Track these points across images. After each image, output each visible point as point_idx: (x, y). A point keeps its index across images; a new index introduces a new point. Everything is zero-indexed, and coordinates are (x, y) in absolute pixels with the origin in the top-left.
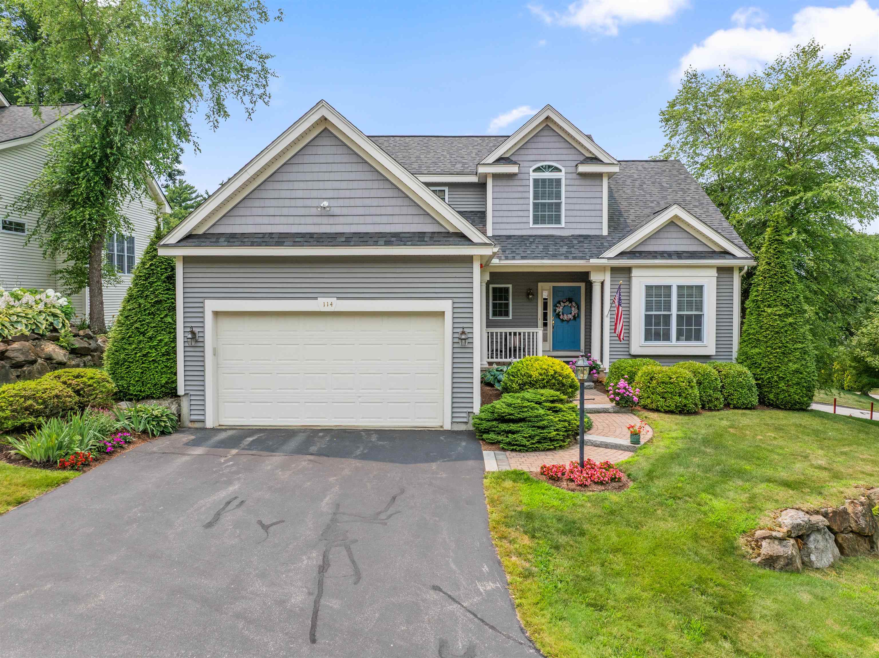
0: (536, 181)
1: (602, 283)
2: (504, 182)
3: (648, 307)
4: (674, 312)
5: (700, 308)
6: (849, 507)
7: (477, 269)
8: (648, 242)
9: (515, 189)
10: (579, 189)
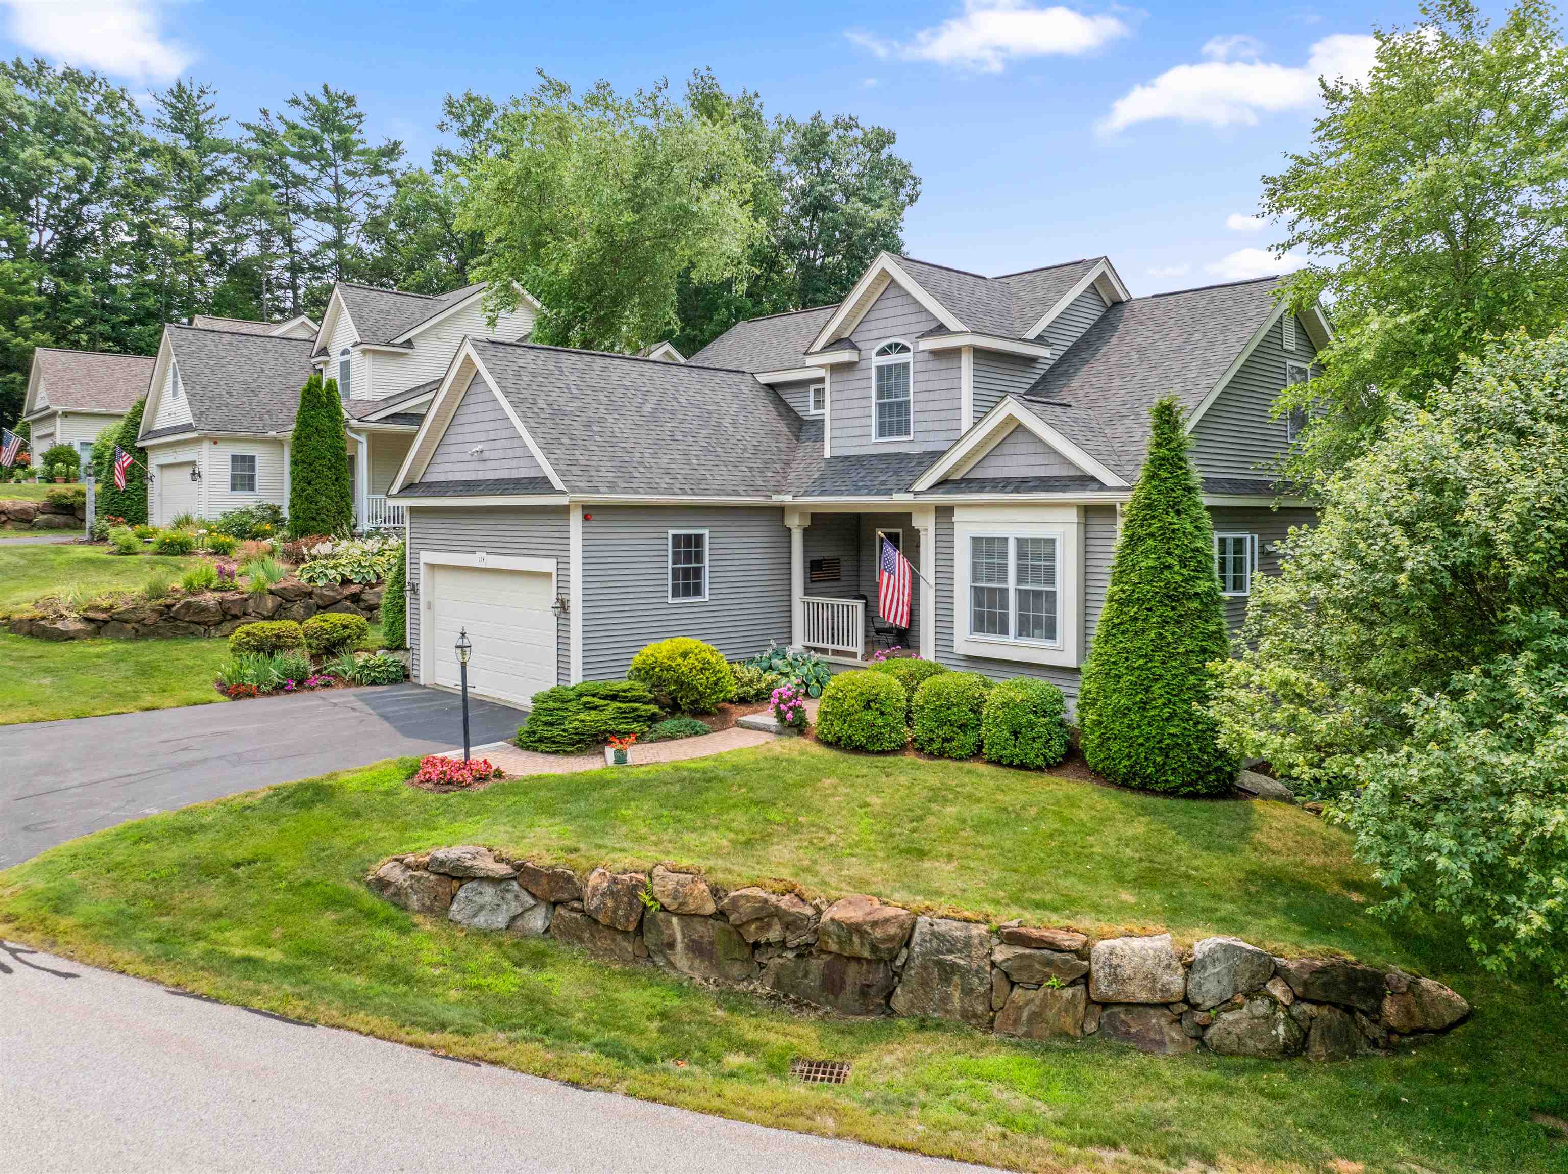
0: (880, 369)
2: (845, 376)
3: (975, 578)
4: (1012, 584)
5: (1051, 580)
6: (593, 879)
7: (576, 521)
8: (986, 463)
9: (856, 384)
10: (932, 376)
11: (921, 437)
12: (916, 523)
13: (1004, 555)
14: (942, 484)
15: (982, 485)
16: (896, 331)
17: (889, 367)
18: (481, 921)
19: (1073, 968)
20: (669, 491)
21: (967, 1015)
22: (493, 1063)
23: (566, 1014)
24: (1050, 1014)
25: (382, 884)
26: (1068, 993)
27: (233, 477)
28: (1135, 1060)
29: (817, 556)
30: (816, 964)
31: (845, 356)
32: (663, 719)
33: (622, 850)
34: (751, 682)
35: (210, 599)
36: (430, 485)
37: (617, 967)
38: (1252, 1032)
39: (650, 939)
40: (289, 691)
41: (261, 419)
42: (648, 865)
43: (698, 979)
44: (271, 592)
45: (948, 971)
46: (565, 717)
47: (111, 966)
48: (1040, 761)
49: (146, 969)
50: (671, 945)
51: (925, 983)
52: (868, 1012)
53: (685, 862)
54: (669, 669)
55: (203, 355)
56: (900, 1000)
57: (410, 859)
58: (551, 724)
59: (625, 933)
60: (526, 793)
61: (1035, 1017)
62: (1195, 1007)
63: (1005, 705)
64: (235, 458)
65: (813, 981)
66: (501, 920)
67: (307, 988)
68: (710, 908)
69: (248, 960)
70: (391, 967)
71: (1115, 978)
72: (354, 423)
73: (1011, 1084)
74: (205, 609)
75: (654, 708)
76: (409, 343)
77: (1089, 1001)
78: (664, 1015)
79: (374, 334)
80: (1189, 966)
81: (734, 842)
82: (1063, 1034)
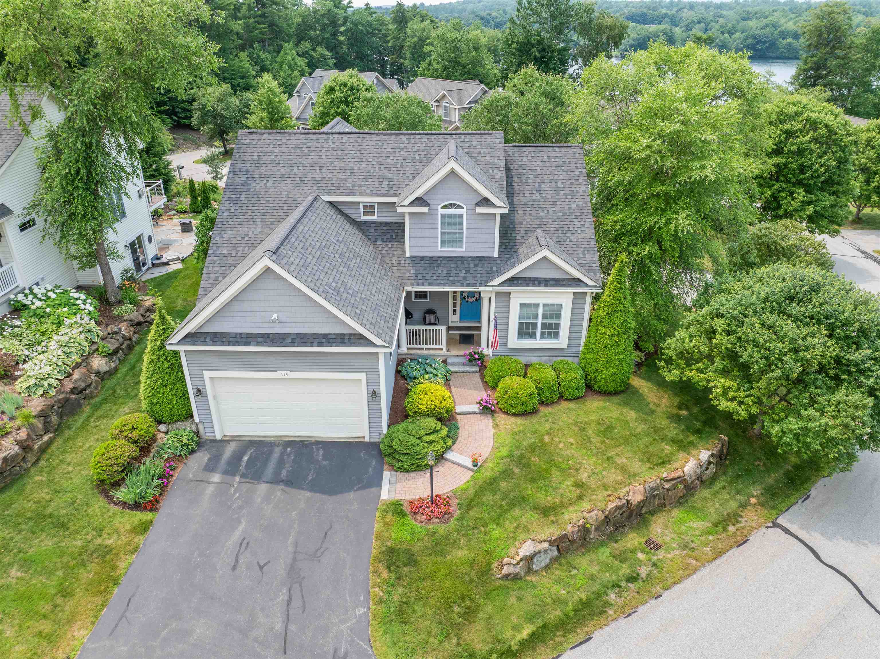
0: (443, 215)
1: (490, 299)
2: (418, 220)
3: (521, 319)
4: (540, 321)
5: (558, 318)
6: (570, 529)
9: (427, 222)
10: (477, 222)
11: (470, 249)
13: (537, 310)
16: (453, 197)
17: (450, 215)
19: (682, 481)
21: (659, 505)
24: (679, 494)
26: (681, 487)
30: (625, 514)
31: (420, 209)
39: (587, 536)
40: (167, 486)
43: (598, 538)
44: (36, 417)
45: (654, 497)
50: (591, 533)
51: (650, 503)
52: (636, 518)
56: (644, 510)
57: (513, 561)
62: (702, 475)
65: (624, 519)
66: (548, 560)
68: (603, 517)
71: (689, 477)
77: (686, 486)
80: (702, 465)
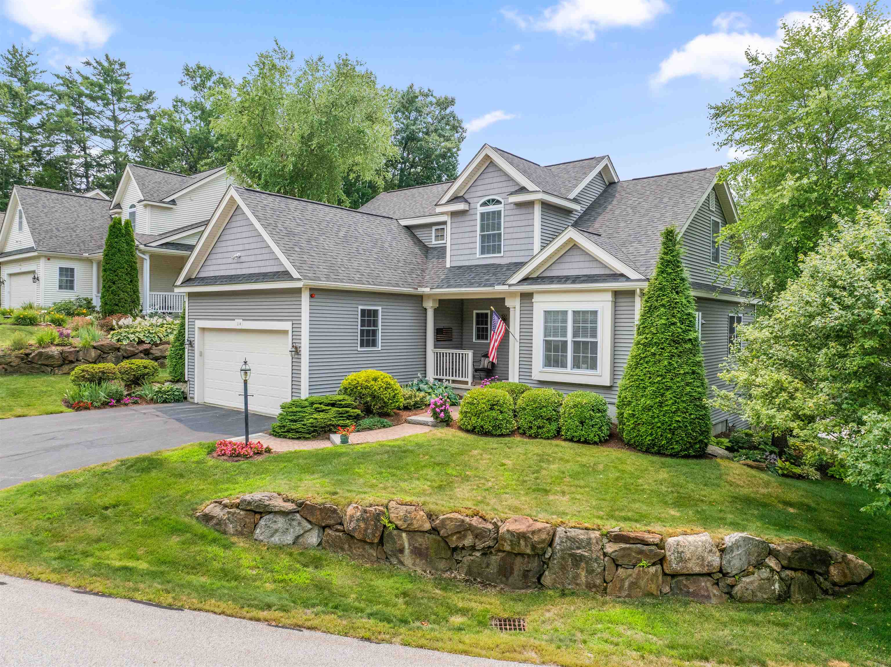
0: (482, 214)
2: (460, 219)
3: (546, 334)
5: (594, 334)
6: (350, 511)
7: (305, 298)
8: (553, 267)
9: (467, 224)
10: (516, 218)
11: (508, 254)
12: (508, 303)
13: (565, 321)
14: (526, 280)
15: (551, 280)
16: (492, 192)
17: (488, 213)
18: (276, 539)
19: (656, 554)
20: (360, 282)
21: (590, 586)
22: (309, 628)
23: (344, 596)
24: (642, 583)
25: (207, 518)
26: (652, 570)
27: (61, 281)
28: (695, 608)
29: (441, 326)
30: (495, 559)
31: (460, 206)
32: (364, 417)
33: (365, 493)
34: (410, 397)
35: (55, 350)
36: (203, 279)
37: (368, 566)
38: (761, 588)
39: (388, 547)
40: (112, 406)
41: (78, 246)
42: (385, 502)
43: (419, 571)
44: (94, 347)
45: (577, 560)
46: (304, 417)
47: (28, 576)
48: (596, 439)
49: (54, 577)
50: (402, 551)
51: (563, 568)
52: (528, 587)
53: (408, 499)
54: (367, 387)
55: (40, 205)
56: (548, 578)
57: (226, 501)
58: (295, 421)
59: (371, 544)
60: (290, 461)
61: (634, 585)
62: (726, 575)
63: (575, 406)
64: (61, 269)
65: (493, 569)
66: (289, 539)
67: (170, 585)
68: (427, 526)
69: (125, 568)
70: (223, 570)
71: (681, 559)
72: (142, 247)
73: (630, 626)
74: (52, 357)
75: (358, 411)
76: (173, 202)
77: (665, 574)
78: (405, 594)
79: (152, 195)
80: (722, 551)
81: (432, 487)
82: (650, 594)
